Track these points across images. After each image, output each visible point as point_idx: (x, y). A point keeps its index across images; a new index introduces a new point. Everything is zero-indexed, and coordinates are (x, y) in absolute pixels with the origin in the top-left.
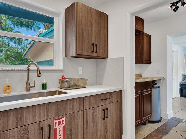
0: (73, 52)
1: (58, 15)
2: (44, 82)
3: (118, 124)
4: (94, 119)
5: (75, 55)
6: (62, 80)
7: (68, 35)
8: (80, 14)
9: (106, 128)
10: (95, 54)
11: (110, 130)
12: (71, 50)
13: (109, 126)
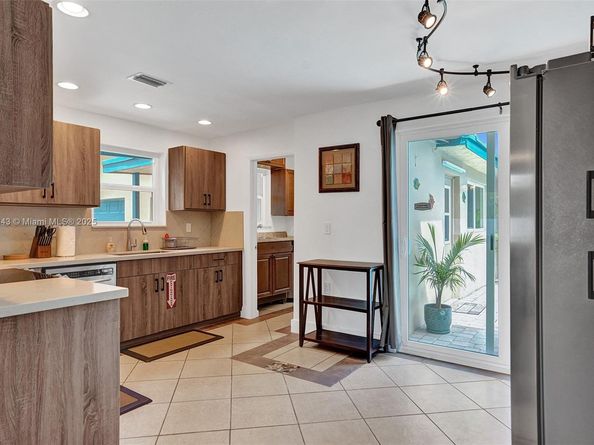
0: (180, 205)
1: (158, 155)
2: (146, 241)
3: (236, 292)
4: (206, 281)
5: (182, 208)
6: (167, 239)
7: (172, 187)
8: (188, 160)
9: (220, 293)
10: (208, 207)
11: (225, 296)
12: (177, 202)
13: (224, 290)
